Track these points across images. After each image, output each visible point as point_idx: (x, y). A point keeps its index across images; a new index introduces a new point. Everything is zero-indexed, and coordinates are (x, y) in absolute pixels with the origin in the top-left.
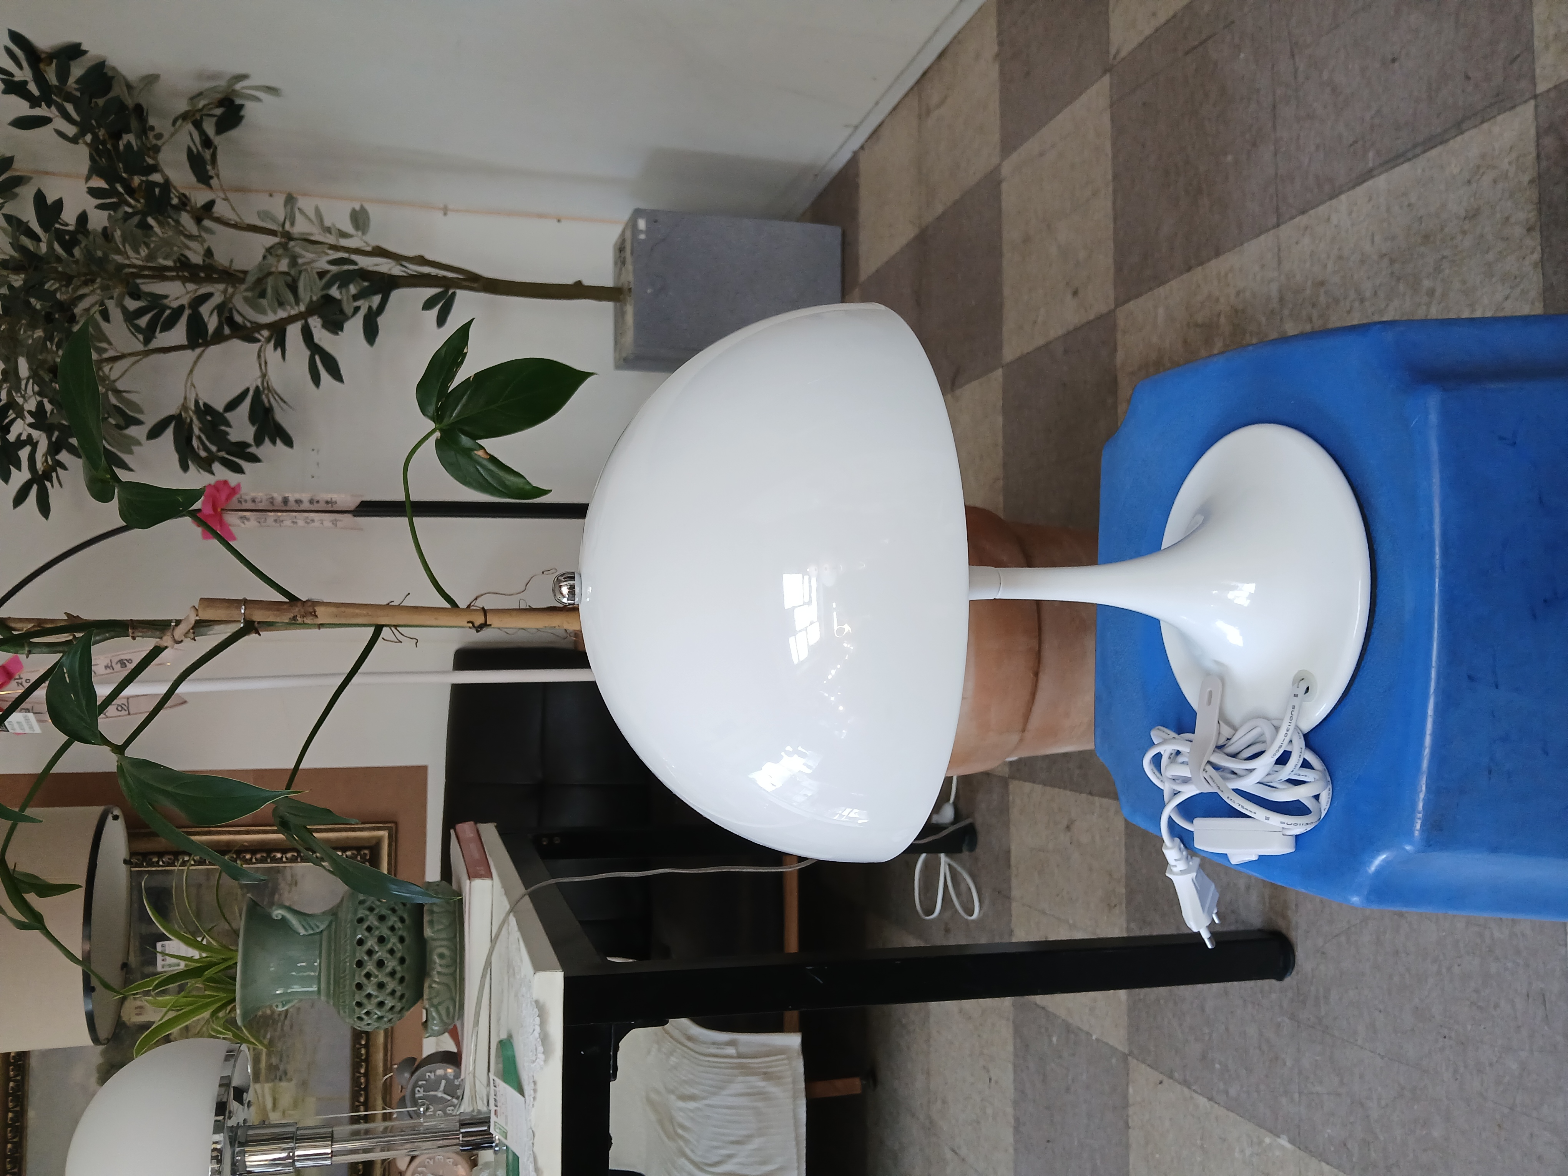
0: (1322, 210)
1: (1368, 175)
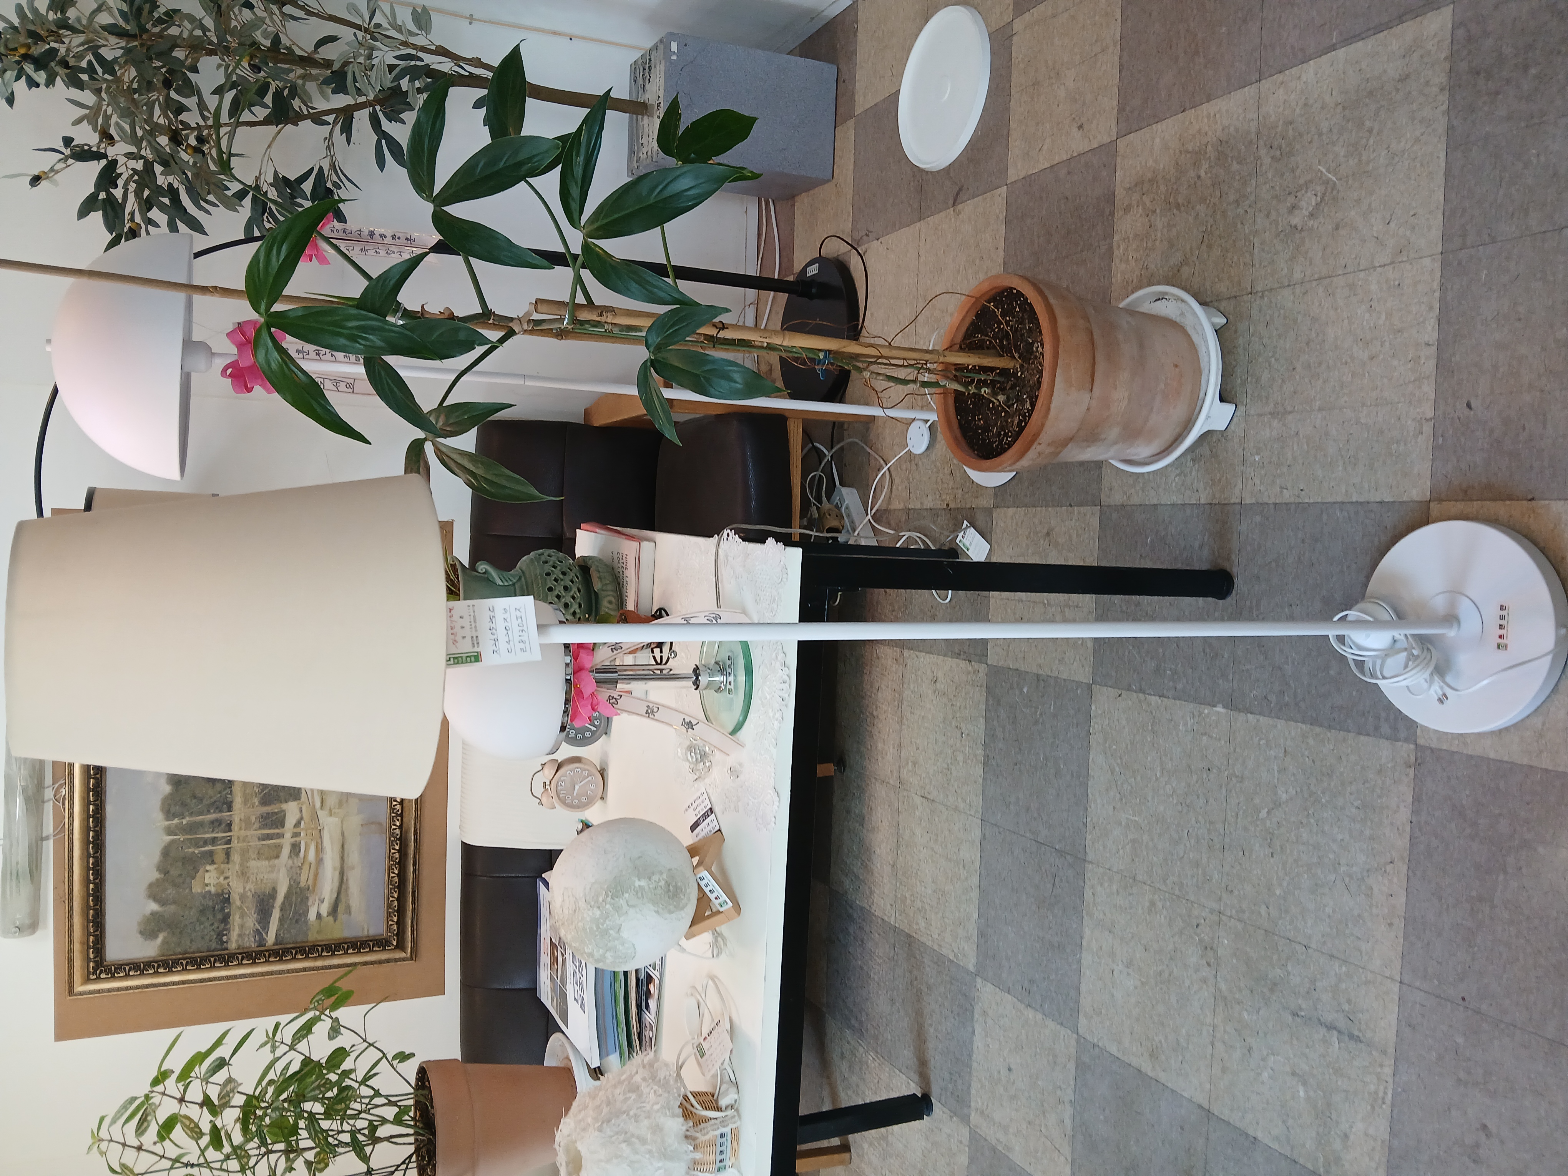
0: (1294, 70)
1: (1333, 48)
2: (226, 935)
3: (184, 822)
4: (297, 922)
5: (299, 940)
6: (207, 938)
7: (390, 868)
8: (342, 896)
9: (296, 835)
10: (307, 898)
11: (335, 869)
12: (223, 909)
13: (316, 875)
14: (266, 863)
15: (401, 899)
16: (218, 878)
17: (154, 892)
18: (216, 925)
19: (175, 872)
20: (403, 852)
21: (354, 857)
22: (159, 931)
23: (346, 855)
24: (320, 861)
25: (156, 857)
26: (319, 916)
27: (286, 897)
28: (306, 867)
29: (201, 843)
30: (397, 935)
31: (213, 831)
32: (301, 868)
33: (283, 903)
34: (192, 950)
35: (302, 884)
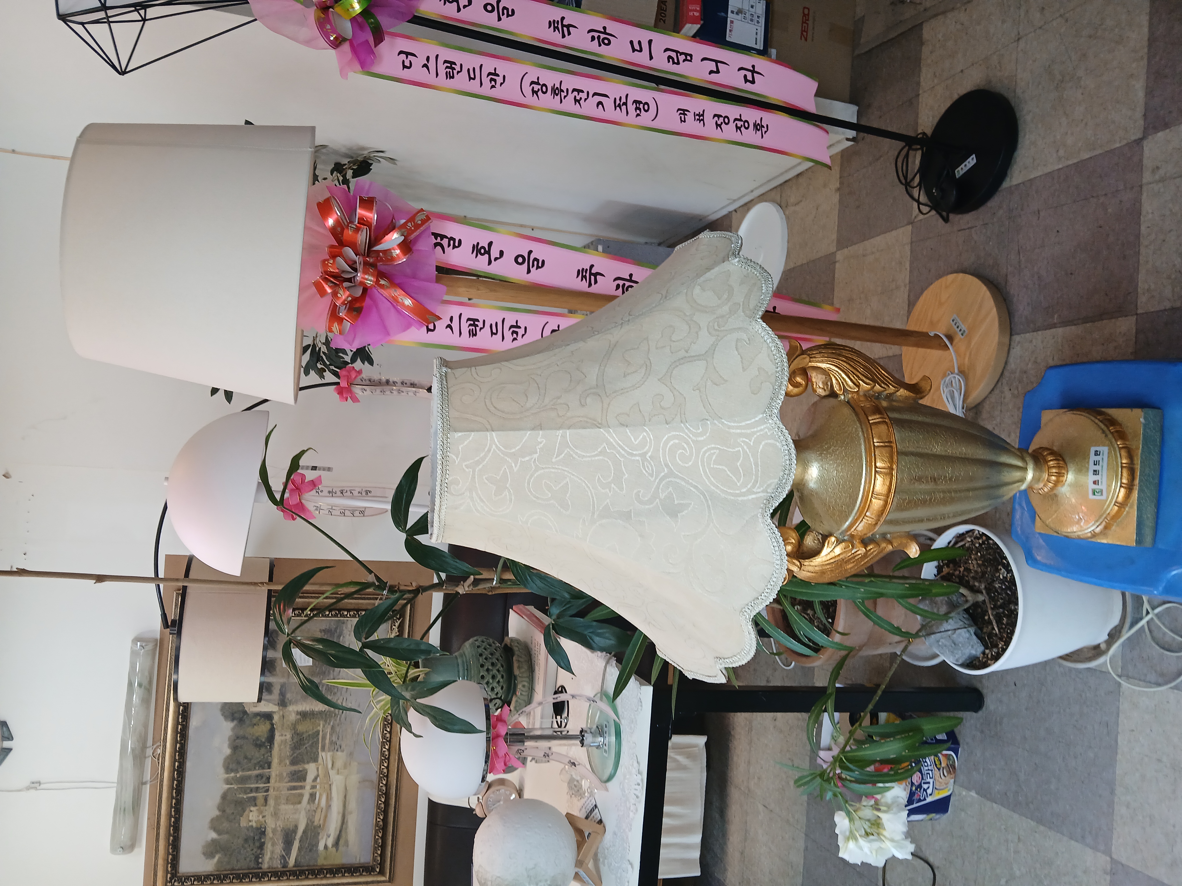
0: (1028, 335)
1: (1053, 326)
2: (261, 858)
3: (238, 776)
4: (310, 851)
5: (311, 864)
6: (248, 860)
7: (378, 814)
8: (343, 833)
9: (314, 787)
10: (319, 834)
11: (338, 813)
12: (260, 839)
13: (326, 817)
14: (291, 807)
15: (384, 838)
16: (258, 816)
17: (215, 825)
18: (255, 850)
19: (229, 811)
20: (387, 803)
21: (352, 805)
22: (217, 852)
23: (347, 803)
24: (329, 806)
25: (217, 799)
26: (326, 847)
27: (305, 832)
28: (319, 810)
29: (248, 791)
30: (380, 864)
31: (257, 783)
32: (315, 811)
33: (302, 836)
34: (237, 868)
35: (316, 823)
